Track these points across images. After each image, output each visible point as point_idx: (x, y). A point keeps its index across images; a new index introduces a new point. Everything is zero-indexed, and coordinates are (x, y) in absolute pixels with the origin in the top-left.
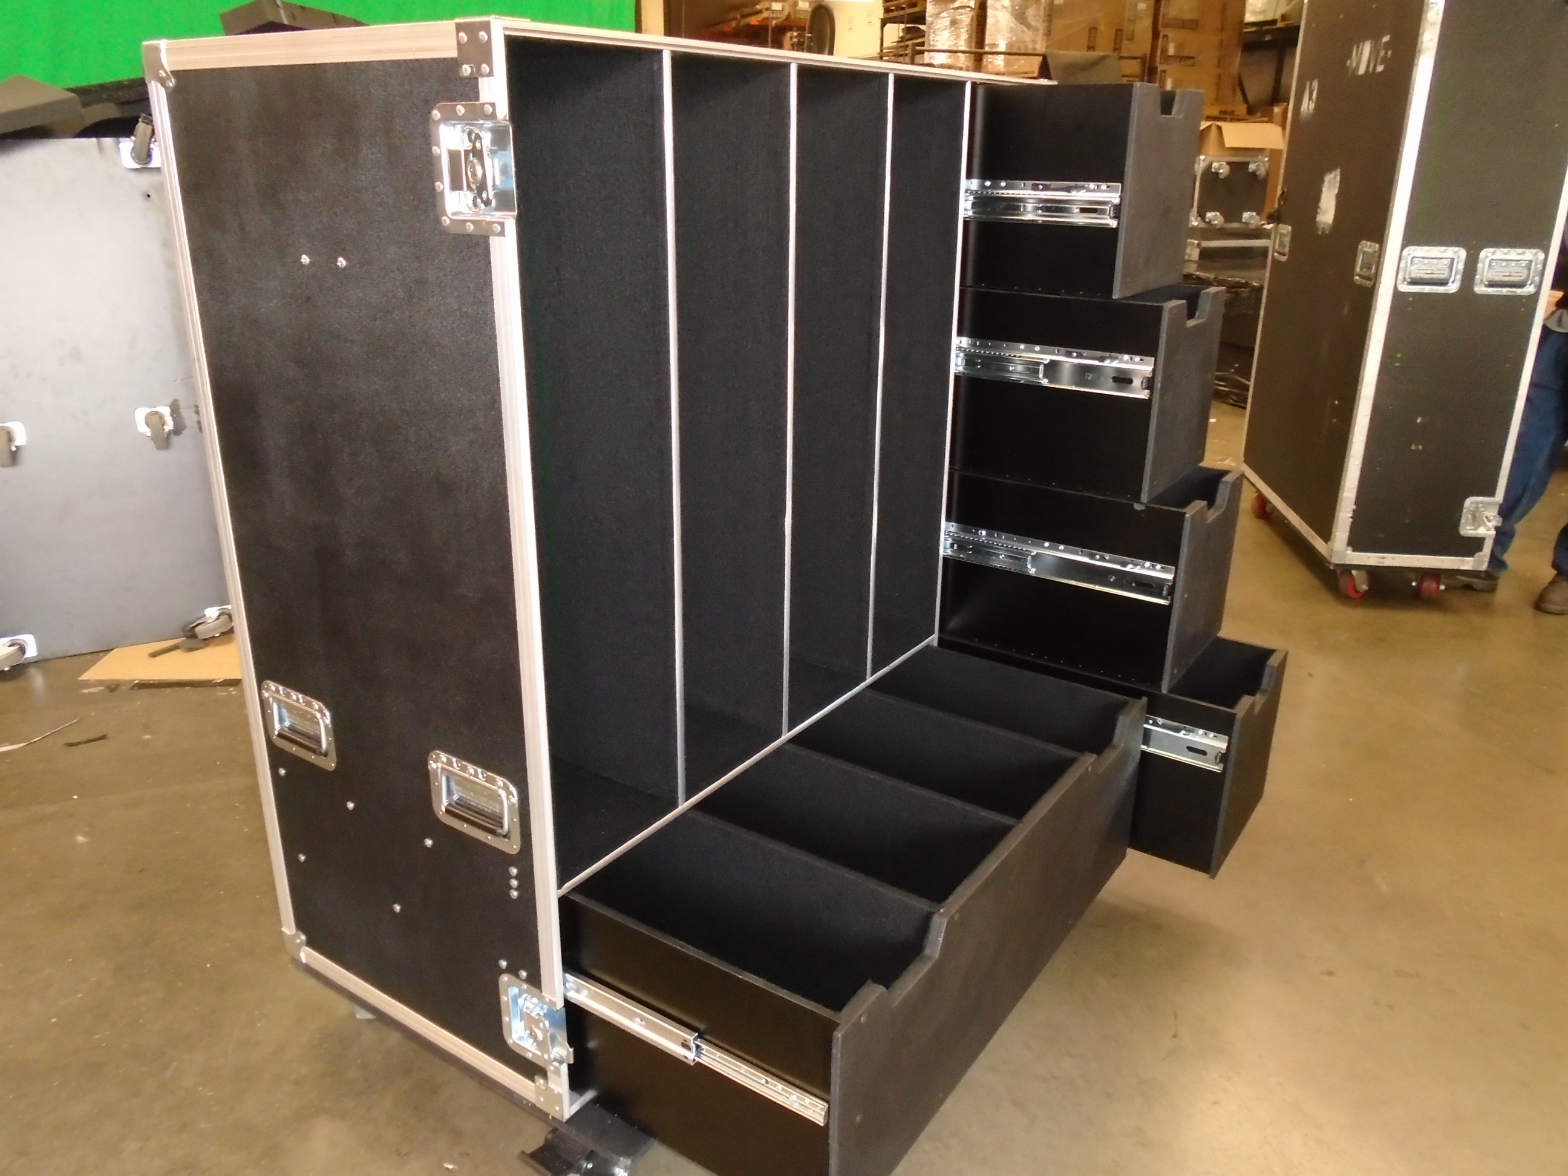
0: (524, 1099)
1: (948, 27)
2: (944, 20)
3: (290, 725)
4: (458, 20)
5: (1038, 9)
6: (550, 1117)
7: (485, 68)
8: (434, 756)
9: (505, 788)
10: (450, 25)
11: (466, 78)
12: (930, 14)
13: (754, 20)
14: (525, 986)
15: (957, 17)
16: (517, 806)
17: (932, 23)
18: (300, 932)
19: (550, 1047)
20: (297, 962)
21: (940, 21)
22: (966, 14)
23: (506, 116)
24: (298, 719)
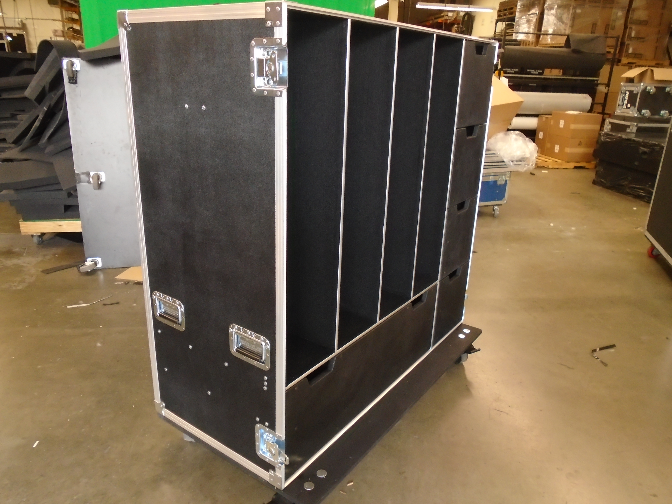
0: (264, 479)
1: (525, 23)
2: (524, 20)
3: (164, 311)
4: (266, 2)
5: (568, 14)
6: (275, 488)
7: (278, 22)
8: (232, 326)
9: (265, 341)
10: (263, 4)
11: (269, 27)
12: (517, 17)
13: (440, 20)
14: (268, 429)
15: (530, 19)
16: (269, 350)
17: (518, 21)
18: (163, 402)
19: (278, 457)
20: (160, 415)
21: (521, 20)
22: (534, 17)
23: (286, 44)
24: (168, 308)
